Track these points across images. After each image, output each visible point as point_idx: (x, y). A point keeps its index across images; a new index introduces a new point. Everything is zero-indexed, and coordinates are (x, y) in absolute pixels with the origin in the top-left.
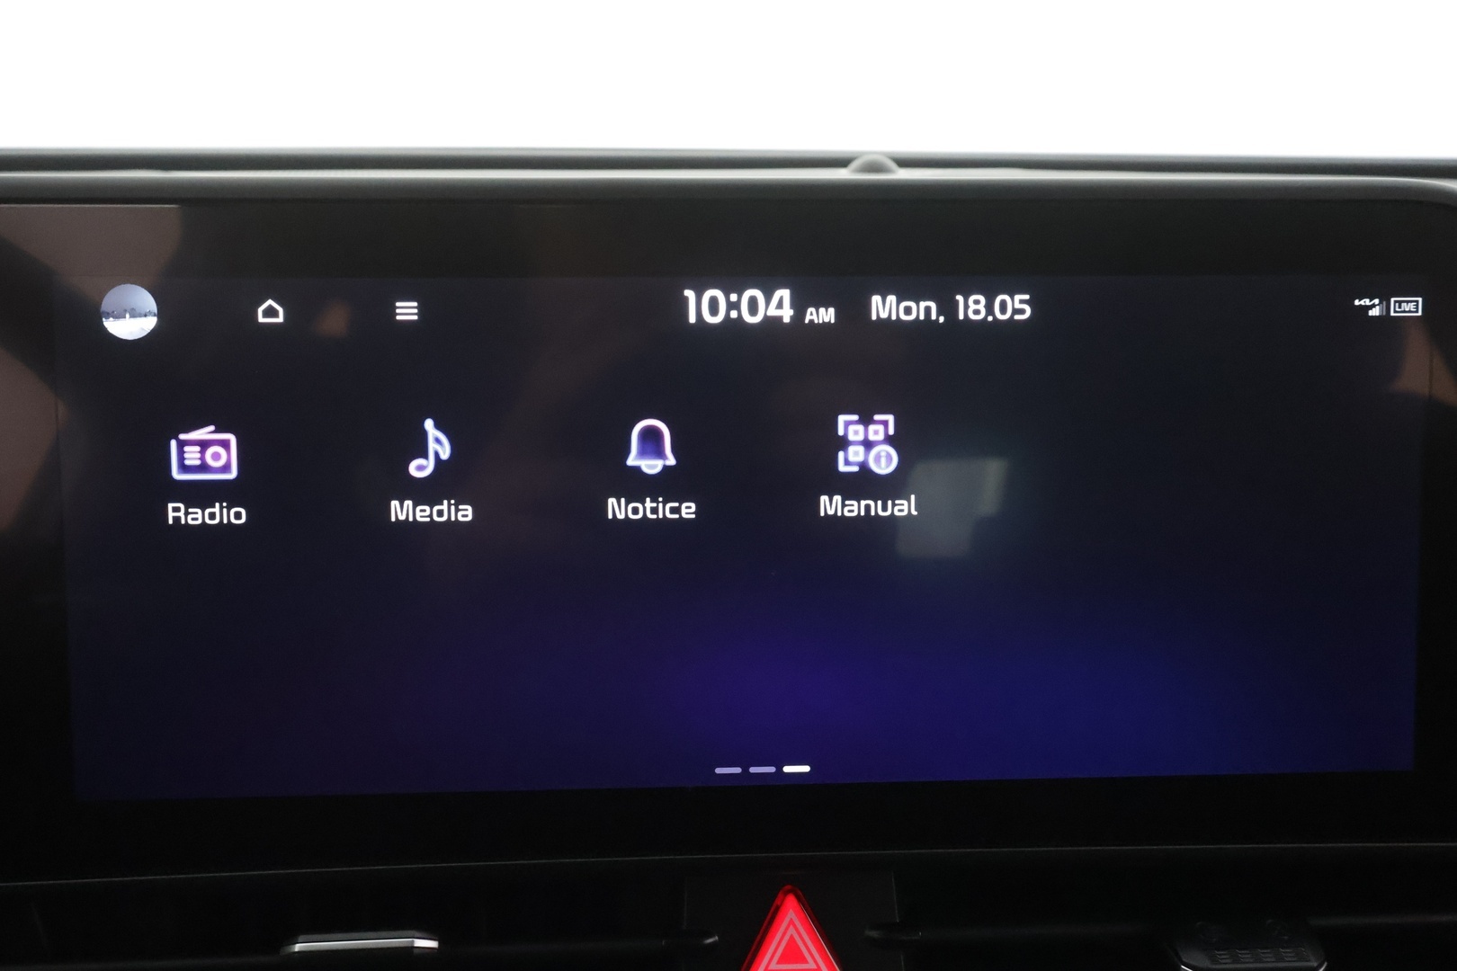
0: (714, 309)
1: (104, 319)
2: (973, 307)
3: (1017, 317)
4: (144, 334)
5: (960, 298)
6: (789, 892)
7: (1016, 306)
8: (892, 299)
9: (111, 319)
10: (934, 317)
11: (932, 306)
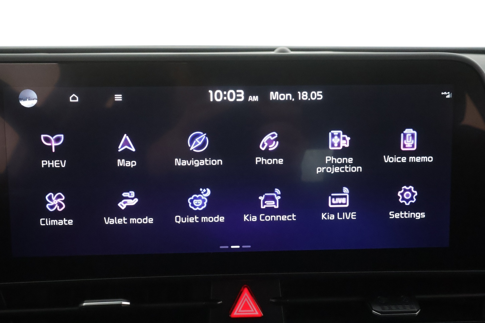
0: (219, 96)
1: (20, 101)
2: (304, 96)
3: (318, 99)
4: (33, 105)
5: (299, 93)
6: (246, 287)
7: (318, 95)
8: (277, 93)
9: (22, 101)
10: (291, 99)
11: (290, 95)
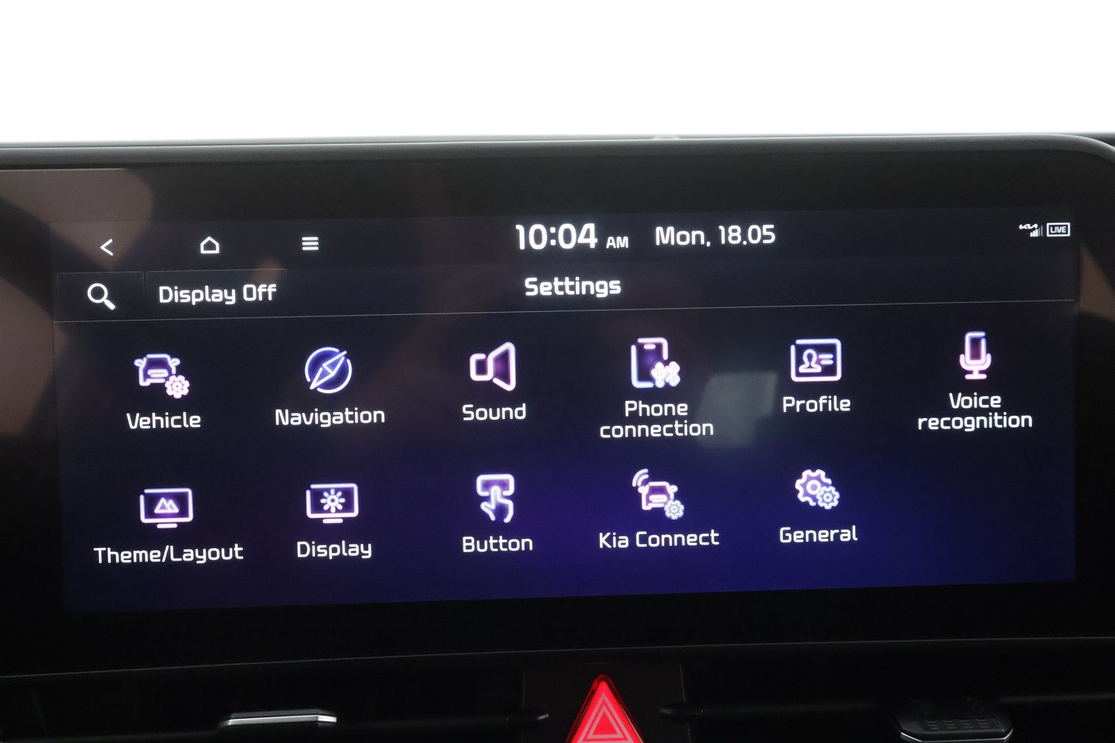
0: (538, 238)
2: (732, 235)
3: (765, 242)
5: (722, 228)
6: (602, 680)
7: (764, 233)
8: (671, 229)
10: (703, 242)
11: (702, 234)
